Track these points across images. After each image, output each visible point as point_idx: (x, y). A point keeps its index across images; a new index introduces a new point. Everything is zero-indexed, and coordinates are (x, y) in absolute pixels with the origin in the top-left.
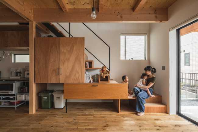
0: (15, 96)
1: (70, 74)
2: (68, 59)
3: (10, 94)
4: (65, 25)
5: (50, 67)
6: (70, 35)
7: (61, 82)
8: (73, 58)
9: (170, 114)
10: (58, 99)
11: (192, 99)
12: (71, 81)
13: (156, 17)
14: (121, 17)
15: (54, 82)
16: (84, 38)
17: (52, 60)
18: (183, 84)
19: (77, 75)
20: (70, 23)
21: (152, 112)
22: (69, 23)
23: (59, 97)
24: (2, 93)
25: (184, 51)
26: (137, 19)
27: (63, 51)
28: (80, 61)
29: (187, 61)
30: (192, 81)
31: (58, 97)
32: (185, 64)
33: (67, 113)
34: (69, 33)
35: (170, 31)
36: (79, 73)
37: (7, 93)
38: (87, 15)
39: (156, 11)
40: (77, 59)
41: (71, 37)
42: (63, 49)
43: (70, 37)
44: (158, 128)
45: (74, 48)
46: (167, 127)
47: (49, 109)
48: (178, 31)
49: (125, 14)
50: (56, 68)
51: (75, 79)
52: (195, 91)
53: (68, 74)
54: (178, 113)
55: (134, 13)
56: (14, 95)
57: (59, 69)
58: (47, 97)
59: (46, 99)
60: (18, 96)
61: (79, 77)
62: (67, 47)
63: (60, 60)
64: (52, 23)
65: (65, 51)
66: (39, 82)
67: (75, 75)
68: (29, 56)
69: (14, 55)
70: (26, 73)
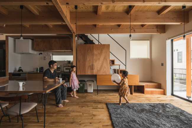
1: (100, 69)
2: (99, 59)
4: (96, 36)
5: (87, 64)
6: (99, 42)
7: (94, 74)
8: (102, 58)
9: (167, 95)
10: (90, 86)
11: (183, 89)
12: (101, 73)
13: (158, 31)
14: (134, 31)
15: (90, 74)
16: (109, 45)
18: (176, 78)
19: (105, 69)
20: (99, 34)
21: (155, 94)
25: (177, 50)
26: (145, 32)
27: (95, 53)
28: (107, 60)
29: (180, 58)
30: (182, 75)
31: (90, 84)
32: (178, 61)
35: (167, 40)
38: (111, 29)
39: (157, 26)
40: (105, 58)
41: (100, 44)
42: (95, 52)
44: (160, 101)
46: (165, 100)
47: (83, 93)
48: (172, 41)
49: (137, 29)
50: (91, 64)
51: (104, 72)
52: (185, 83)
53: (99, 69)
54: (172, 94)
55: (143, 28)
57: (93, 65)
61: (106, 71)
62: (98, 51)
63: (94, 60)
64: (86, 34)
65: (97, 53)
66: (80, 74)
68: (73, 56)
69: (53, 55)
70: (65, 68)
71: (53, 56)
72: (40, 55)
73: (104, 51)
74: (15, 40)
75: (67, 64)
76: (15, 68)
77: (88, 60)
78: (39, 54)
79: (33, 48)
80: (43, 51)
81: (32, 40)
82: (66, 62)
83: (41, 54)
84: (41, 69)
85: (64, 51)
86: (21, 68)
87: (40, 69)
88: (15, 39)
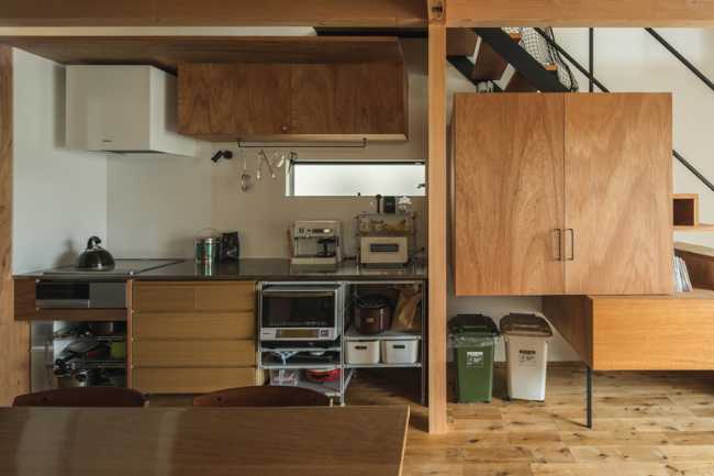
0: (338, 349)
2: (602, 190)
3: (320, 338)
5: (524, 224)
6: (593, 81)
8: (620, 184)
10: (528, 358)
15: (540, 292)
17: (528, 193)
19: (640, 261)
20: (591, 30)
22: (588, 29)
23: (534, 352)
24: (286, 334)
27: (577, 150)
31: (529, 352)
33: (589, 426)
34: (590, 75)
36: (647, 251)
37: (310, 334)
41: (596, 89)
42: (577, 145)
43: (591, 90)
45: (628, 141)
50: (547, 224)
51: (633, 276)
53: (599, 257)
56: (337, 342)
57: (560, 231)
58: (481, 353)
59: (476, 361)
60: (351, 346)
61: (647, 270)
62: (595, 137)
63: (567, 195)
65: (587, 154)
67: (632, 259)
69: (293, 163)
70: (366, 242)
71: (297, 167)
72: (222, 160)
73: (631, 138)
74: (64, 70)
75: (379, 219)
76: (70, 244)
77: (530, 195)
78: (215, 159)
79: (177, 122)
80: (239, 140)
81: (171, 71)
82: (373, 204)
83: (228, 155)
84: (226, 246)
85: (360, 137)
86: (98, 241)
87: (217, 247)
88: (65, 63)
